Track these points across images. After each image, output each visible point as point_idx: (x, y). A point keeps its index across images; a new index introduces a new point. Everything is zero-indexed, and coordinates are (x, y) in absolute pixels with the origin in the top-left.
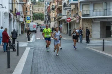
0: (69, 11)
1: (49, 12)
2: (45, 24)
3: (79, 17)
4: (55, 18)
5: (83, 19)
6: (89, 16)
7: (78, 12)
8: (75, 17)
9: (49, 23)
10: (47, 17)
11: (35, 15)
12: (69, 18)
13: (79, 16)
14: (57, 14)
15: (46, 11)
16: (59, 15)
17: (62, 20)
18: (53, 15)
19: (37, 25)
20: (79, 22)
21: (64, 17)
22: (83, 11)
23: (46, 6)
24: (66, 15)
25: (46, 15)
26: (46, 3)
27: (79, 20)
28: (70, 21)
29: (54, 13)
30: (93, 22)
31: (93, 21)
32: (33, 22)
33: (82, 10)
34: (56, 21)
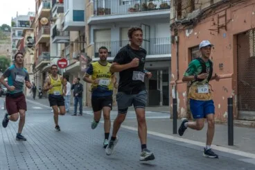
3: (88, 57)
4: (34, 66)
6: (110, 56)
7: (85, 47)
8: (78, 58)
13: (88, 55)
14: (40, 54)
15: (14, 51)
18: (30, 58)
23: (14, 41)
24: (59, 55)
26: (14, 34)
29: (32, 54)
33: (94, 41)
34: (38, 73)
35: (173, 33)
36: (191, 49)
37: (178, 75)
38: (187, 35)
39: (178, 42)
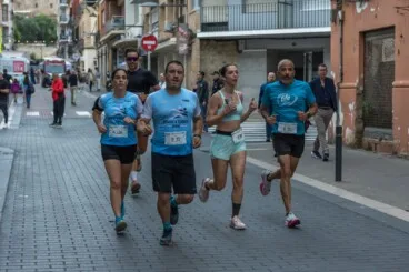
0: (152, 8)
1: (76, 12)
2: (60, 59)
3: (190, 31)
4: (98, 36)
5: (202, 39)
6: (227, 30)
7: (185, 13)
8: (173, 31)
9: (76, 56)
10: (67, 33)
11: (22, 23)
12: (151, 38)
13: (190, 27)
14: (107, 19)
15: (63, 9)
16: (112, 23)
17: (124, 43)
18: (90, 22)
19: (31, 63)
20: (190, 52)
21: (133, 33)
22: (202, 8)
24: (140, 23)
25: (63, 26)
27: (190, 45)
28: (154, 46)
29: (93, 15)
30: (240, 52)
31: (241, 47)
32: (13, 49)
33: (200, 4)
34: (104, 48)
35: (335, 6)
36: (364, 34)
37: (342, 75)
38: (359, 10)
39: (342, 21)
